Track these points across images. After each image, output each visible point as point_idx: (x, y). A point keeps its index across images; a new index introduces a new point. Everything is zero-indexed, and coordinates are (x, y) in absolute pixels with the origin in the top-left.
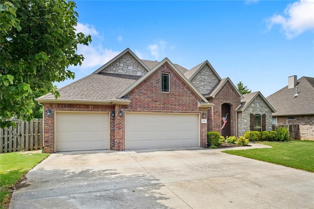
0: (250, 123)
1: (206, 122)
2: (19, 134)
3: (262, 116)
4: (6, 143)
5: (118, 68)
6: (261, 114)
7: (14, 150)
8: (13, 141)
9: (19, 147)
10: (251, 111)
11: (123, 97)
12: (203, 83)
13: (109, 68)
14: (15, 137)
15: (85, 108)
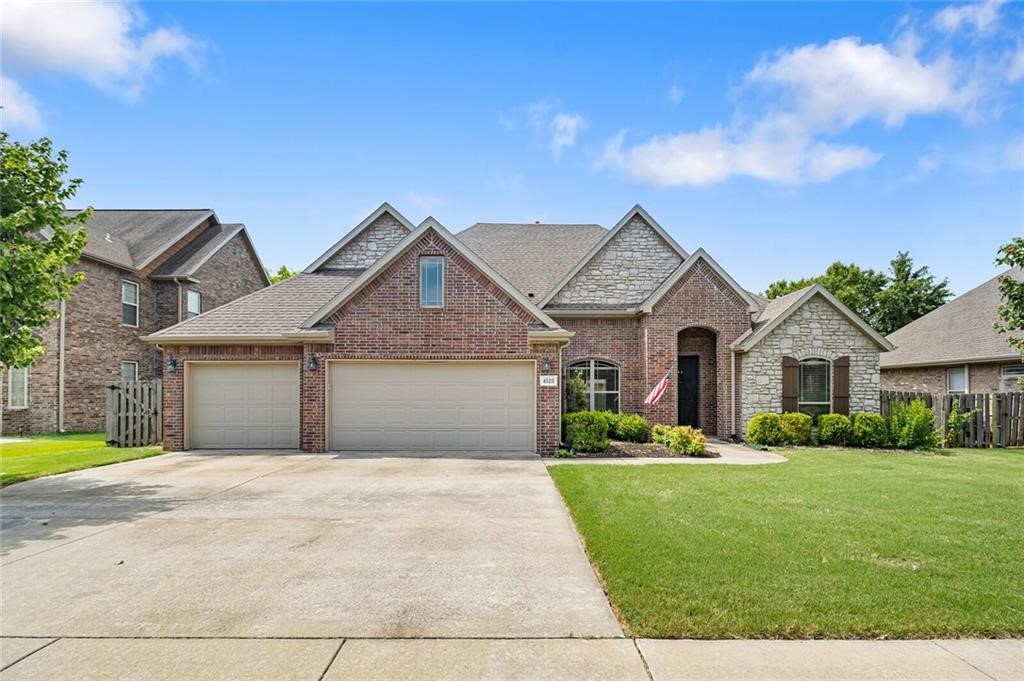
0: (780, 386)
1: (555, 384)
2: (152, 411)
3: (832, 364)
4: (131, 428)
5: (365, 255)
6: (831, 356)
7: (145, 443)
8: (142, 425)
9: (153, 436)
10: (786, 348)
11: (318, 325)
12: (624, 274)
13: (343, 257)
14: (146, 416)
15: (245, 353)
